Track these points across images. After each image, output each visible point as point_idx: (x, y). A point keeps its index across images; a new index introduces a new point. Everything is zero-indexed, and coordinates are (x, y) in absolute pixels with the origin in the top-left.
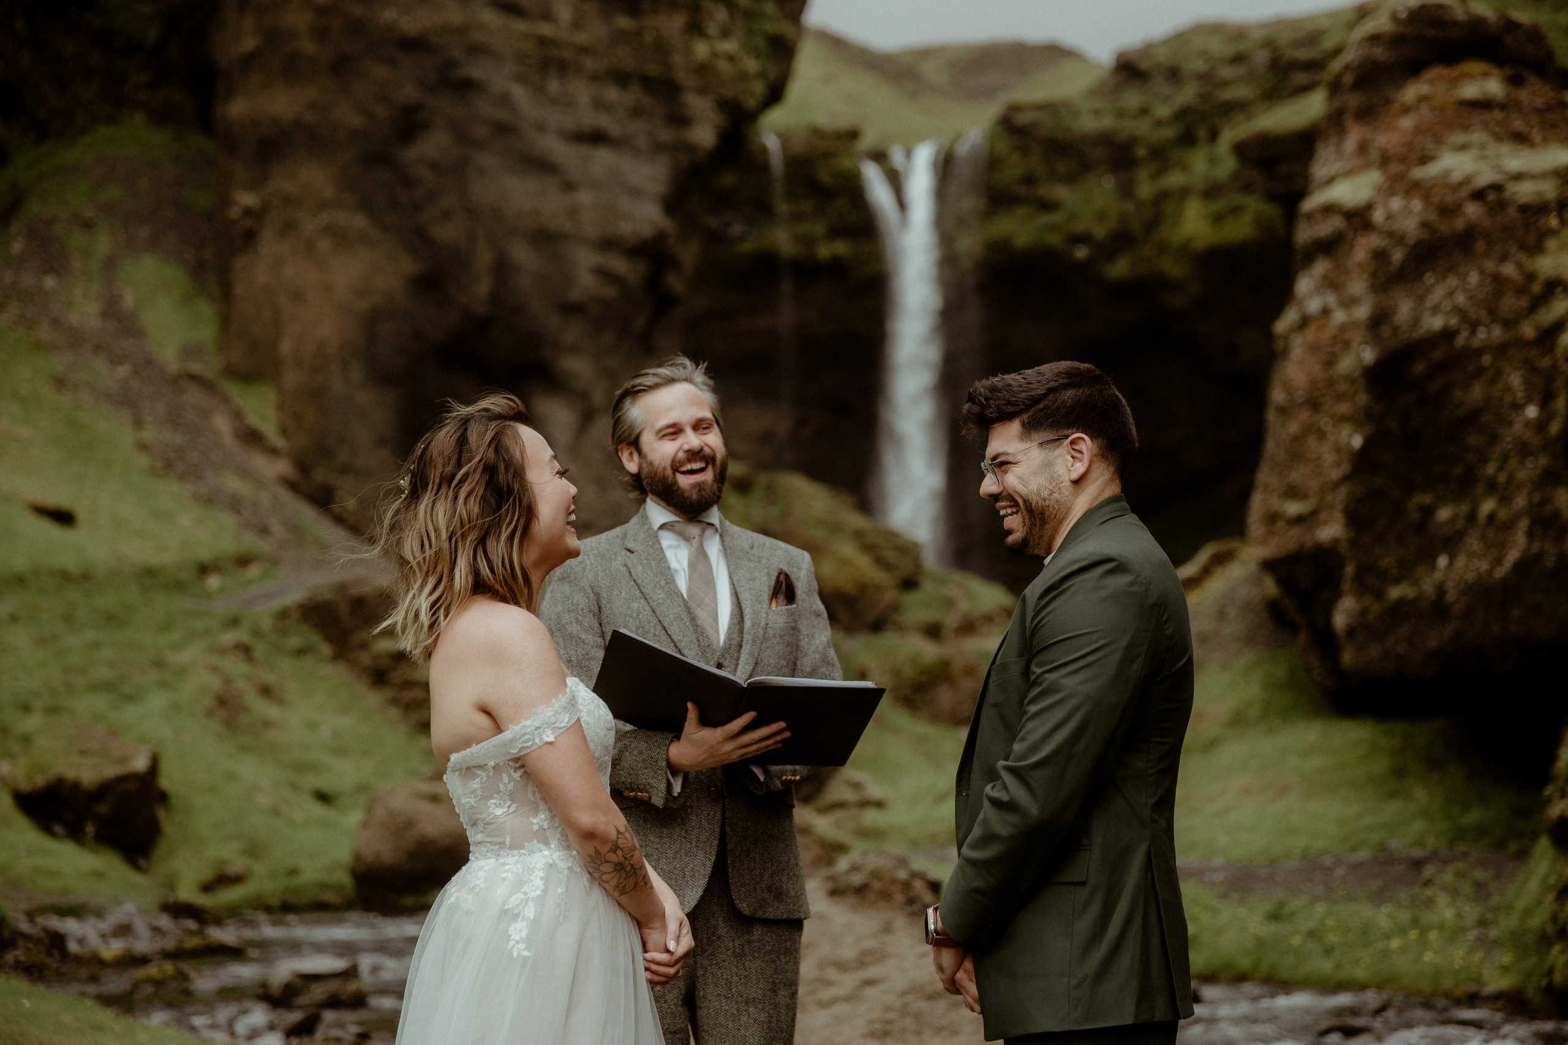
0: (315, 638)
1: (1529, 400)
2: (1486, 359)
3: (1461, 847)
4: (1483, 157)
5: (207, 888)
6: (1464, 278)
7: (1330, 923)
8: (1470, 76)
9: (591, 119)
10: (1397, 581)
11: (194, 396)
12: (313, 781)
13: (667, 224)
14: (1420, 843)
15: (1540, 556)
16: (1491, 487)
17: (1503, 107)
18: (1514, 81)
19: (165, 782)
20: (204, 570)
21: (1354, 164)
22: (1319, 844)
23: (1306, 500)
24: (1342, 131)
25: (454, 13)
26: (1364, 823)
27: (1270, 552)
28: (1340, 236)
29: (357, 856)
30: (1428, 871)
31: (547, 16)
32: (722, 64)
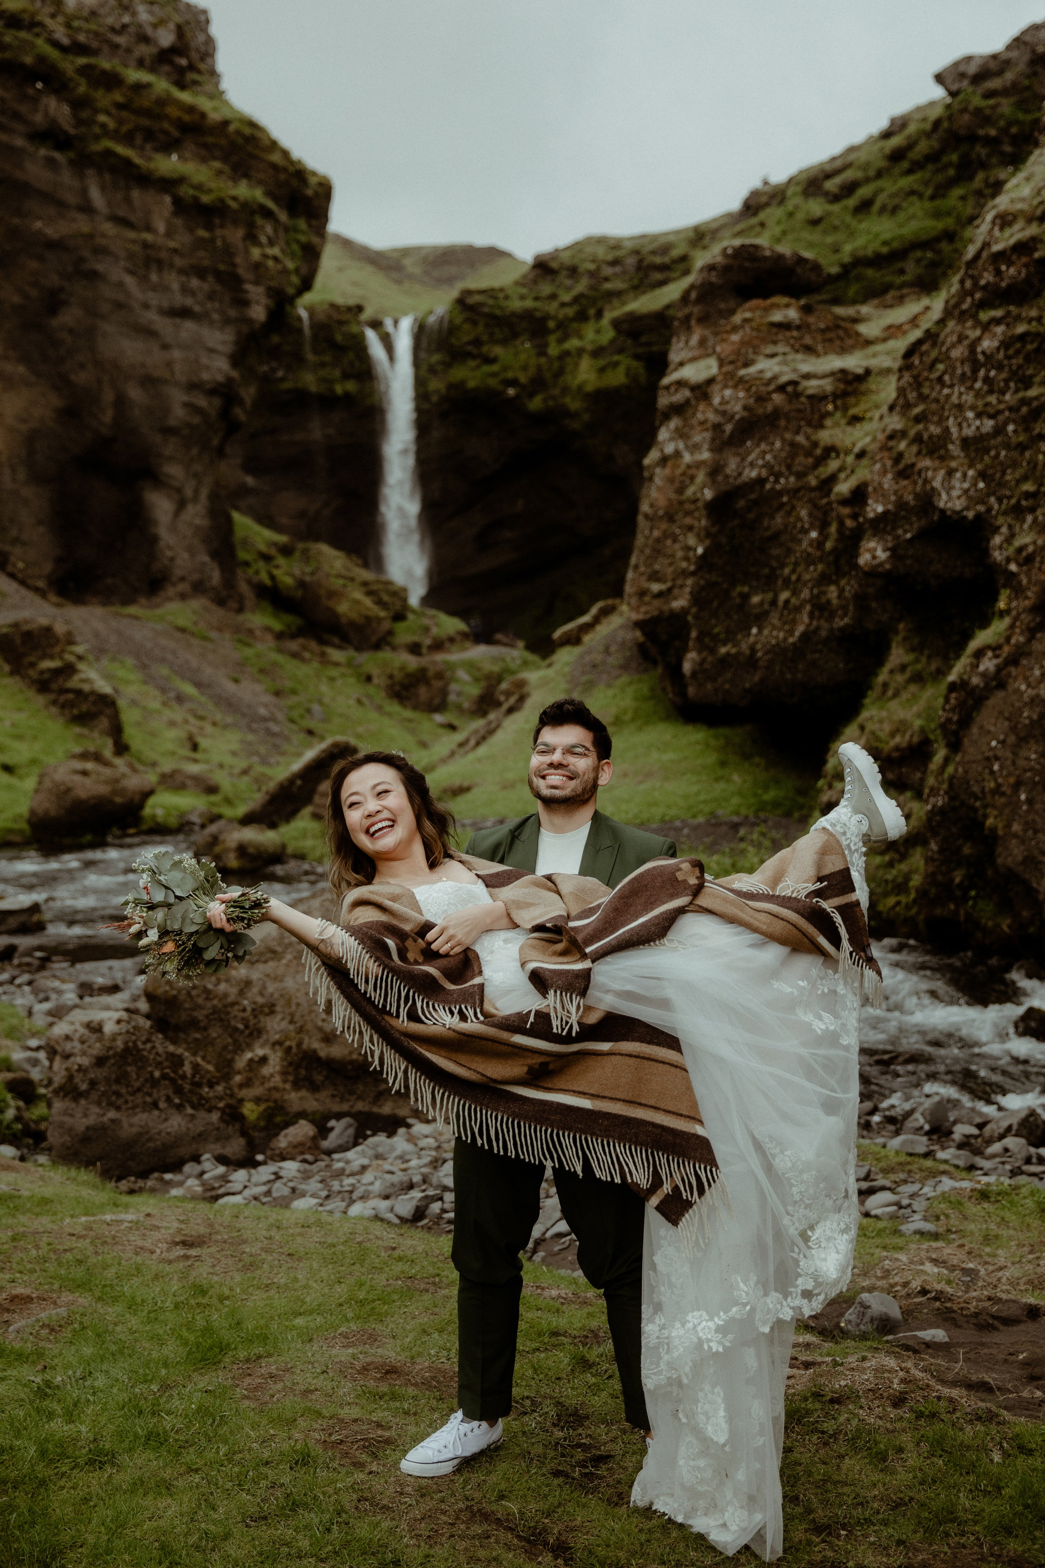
1: (812, 527)
2: (785, 499)
3: (762, 815)
4: (785, 363)
6: (773, 444)
8: (777, 306)
9: (179, 300)
10: (725, 645)
13: (235, 374)
14: (737, 813)
15: (818, 628)
16: (787, 582)
17: (798, 328)
18: (807, 310)
21: (696, 353)
22: (673, 812)
23: (665, 582)
24: (689, 329)
25: (83, 225)
26: (702, 797)
27: (641, 617)
28: (687, 402)
29: (32, 812)
30: (742, 832)
31: (149, 228)
32: (270, 263)
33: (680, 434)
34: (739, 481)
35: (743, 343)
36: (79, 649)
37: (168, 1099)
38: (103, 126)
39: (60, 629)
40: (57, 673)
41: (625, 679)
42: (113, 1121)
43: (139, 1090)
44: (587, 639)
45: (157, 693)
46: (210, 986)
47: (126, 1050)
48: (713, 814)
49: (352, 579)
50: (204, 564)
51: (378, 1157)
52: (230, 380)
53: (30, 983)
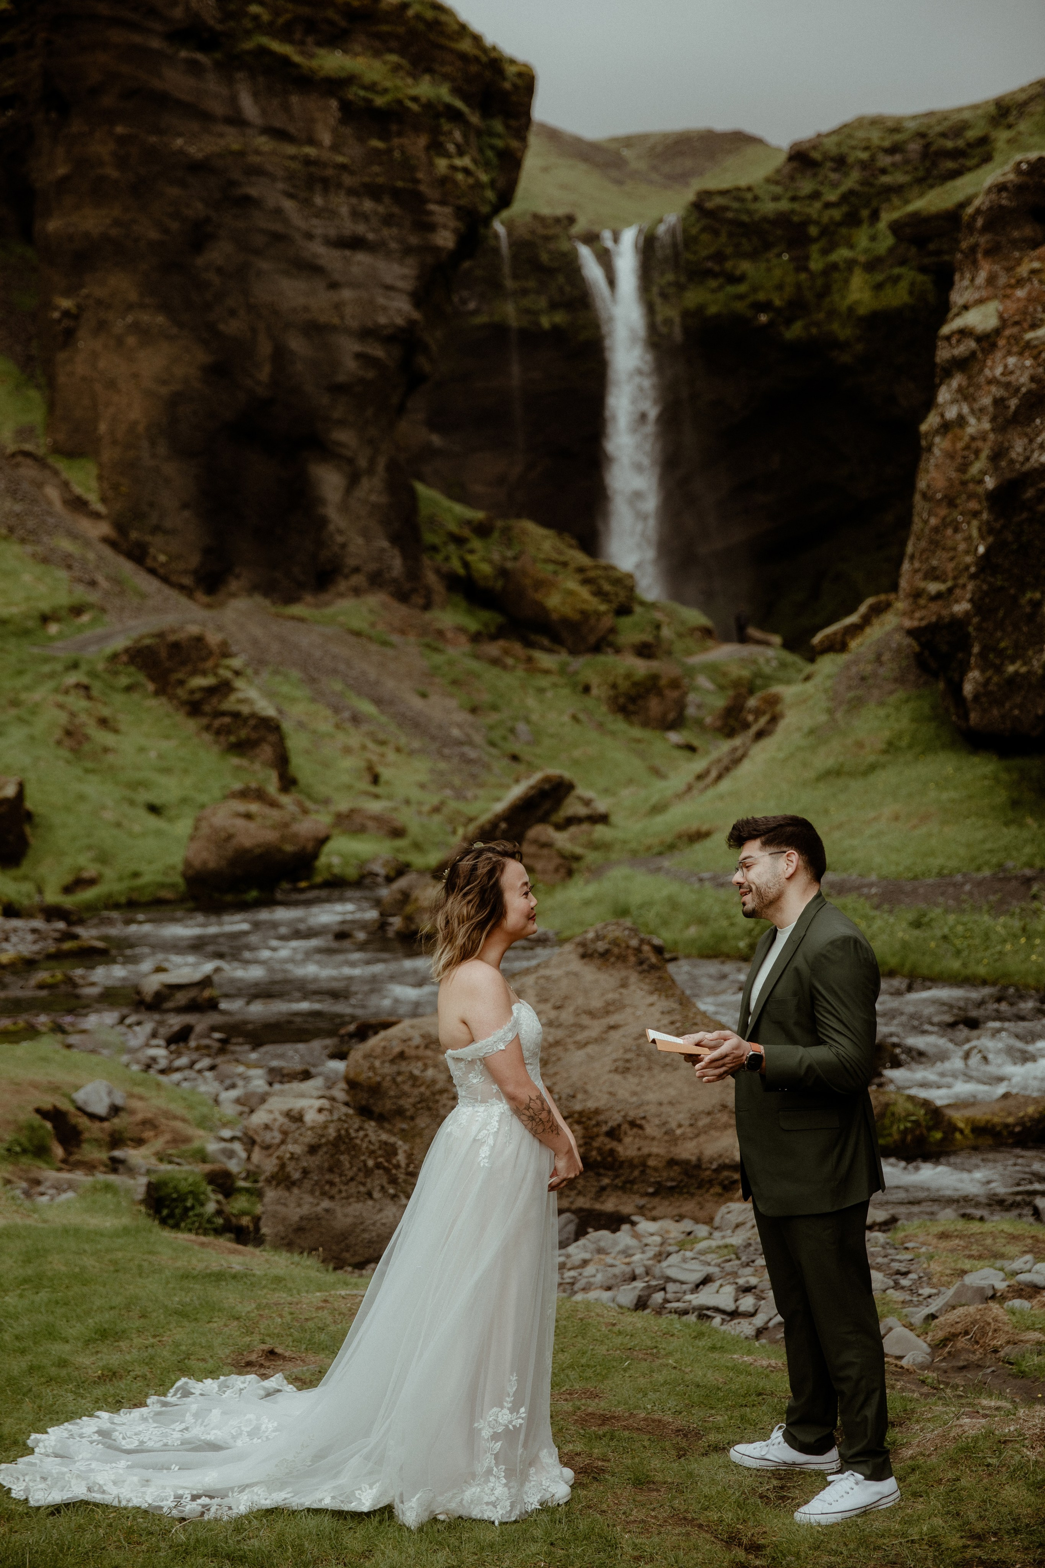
0: (141, 678)
5: (68, 890)
7: (960, 929)
9: (350, 227)
10: (1013, 662)
11: (28, 471)
12: (144, 796)
13: (416, 315)
14: (1029, 864)
19: (29, 805)
20: (45, 619)
21: (984, 293)
22: (953, 863)
23: (944, 581)
24: (975, 263)
25: (232, 140)
26: (988, 846)
27: (916, 624)
28: (973, 354)
29: (188, 864)
30: (1035, 888)
31: (311, 141)
32: (460, 176)
33: (964, 395)
34: (1027, 466)
35: (1030, 299)
36: (236, 663)
37: (383, 1188)
38: (256, 18)
39: (213, 639)
40: (211, 691)
41: (901, 694)
42: (327, 1211)
43: (352, 1179)
44: (853, 644)
45: (328, 712)
46: (416, 1072)
47: (339, 1137)
48: (1000, 866)
49: (565, 564)
50: (383, 550)
51: (600, 1251)
52: (412, 323)
53: (212, 1068)
